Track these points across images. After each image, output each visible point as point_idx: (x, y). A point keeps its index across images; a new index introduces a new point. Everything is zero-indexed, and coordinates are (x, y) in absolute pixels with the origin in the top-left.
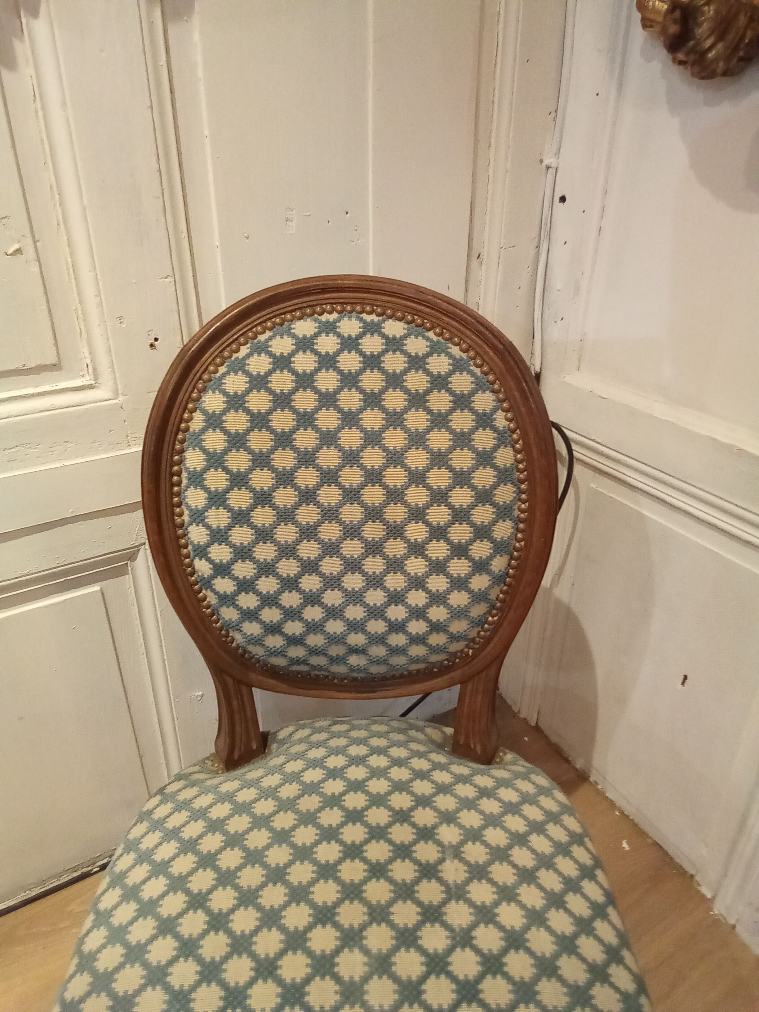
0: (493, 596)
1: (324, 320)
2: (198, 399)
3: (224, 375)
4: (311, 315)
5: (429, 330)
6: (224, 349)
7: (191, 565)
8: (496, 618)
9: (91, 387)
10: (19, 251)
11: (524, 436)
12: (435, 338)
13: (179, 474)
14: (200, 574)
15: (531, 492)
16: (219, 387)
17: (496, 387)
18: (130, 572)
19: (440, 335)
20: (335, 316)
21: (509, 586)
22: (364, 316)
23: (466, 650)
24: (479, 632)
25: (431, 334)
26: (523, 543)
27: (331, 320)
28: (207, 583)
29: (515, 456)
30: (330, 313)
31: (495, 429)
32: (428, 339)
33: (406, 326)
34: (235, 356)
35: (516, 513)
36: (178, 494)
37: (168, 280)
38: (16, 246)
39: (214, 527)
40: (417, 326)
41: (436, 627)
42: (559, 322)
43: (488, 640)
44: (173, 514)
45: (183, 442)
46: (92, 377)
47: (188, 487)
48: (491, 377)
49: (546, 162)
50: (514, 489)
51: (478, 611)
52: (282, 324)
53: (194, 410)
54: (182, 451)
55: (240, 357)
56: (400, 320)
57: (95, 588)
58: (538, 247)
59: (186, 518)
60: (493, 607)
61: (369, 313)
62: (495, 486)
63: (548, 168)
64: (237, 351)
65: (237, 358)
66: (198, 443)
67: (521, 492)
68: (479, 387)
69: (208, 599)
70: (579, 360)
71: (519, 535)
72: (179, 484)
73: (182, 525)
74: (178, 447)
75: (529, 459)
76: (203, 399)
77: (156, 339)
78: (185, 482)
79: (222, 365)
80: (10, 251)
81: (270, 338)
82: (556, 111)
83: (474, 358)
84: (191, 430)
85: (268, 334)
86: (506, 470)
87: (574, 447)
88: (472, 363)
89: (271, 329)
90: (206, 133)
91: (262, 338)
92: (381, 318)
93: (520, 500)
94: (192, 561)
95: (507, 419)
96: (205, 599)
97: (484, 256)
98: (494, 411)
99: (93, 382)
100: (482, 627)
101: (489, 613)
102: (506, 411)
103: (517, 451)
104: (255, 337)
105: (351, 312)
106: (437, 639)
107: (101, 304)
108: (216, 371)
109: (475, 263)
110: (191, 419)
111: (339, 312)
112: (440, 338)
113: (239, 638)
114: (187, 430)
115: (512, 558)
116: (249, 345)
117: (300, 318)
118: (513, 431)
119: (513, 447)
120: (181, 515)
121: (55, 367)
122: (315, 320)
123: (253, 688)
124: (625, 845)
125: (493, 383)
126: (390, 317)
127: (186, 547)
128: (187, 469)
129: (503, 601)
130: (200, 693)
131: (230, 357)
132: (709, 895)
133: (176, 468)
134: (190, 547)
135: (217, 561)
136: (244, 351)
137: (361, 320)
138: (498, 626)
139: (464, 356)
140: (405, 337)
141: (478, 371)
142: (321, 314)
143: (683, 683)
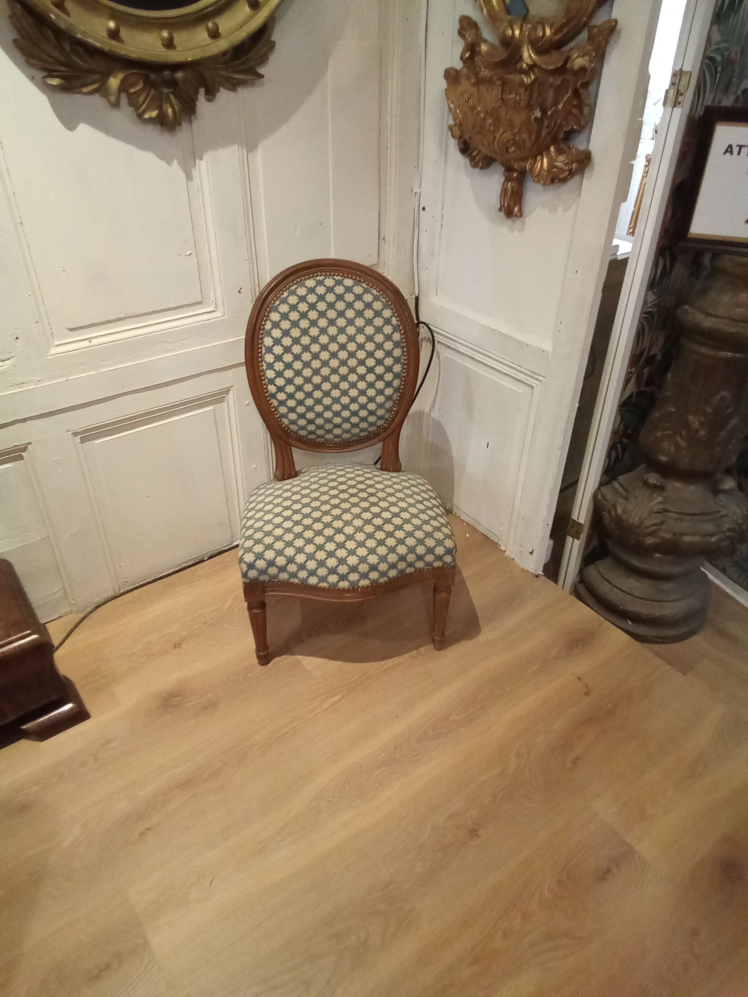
0: (394, 398)
1: (318, 280)
2: (268, 315)
3: (279, 305)
4: (312, 277)
5: (363, 283)
6: (277, 293)
7: (267, 388)
8: (396, 409)
9: (214, 311)
10: (190, 254)
11: (404, 328)
12: (366, 286)
13: (261, 348)
14: (271, 392)
15: (408, 351)
16: (276, 310)
17: (392, 307)
18: (226, 400)
19: (368, 285)
20: (322, 278)
21: (401, 393)
22: (335, 277)
23: (384, 425)
24: (389, 416)
25: (364, 285)
26: (406, 374)
27: (321, 279)
28: (273, 396)
29: (401, 336)
30: (321, 276)
31: (392, 325)
32: (363, 287)
33: (353, 281)
34: (282, 297)
35: (402, 361)
36: (261, 357)
37: (247, 262)
38: (189, 252)
39: (277, 370)
40: (358, 281)
41: (371, 413)
42: (426, 270)
43: (394, 419)
44: (259, 366)
45: (262, 334)
46: (215, 307)
47: (265, 354)
48: (390, 303)
49: (415, 191)
50: (401, 350)
51: (389, 405)
52: (300, 282)
53: (266, 320)
54: (262, 339)
55: (285, 297)
56: (350, 278)
57: (211, 408)
58: (413, 232)
59: (265, 367)
60: (395, 403)
61: (337, 276)
62: (393, 349)
63: (416, 193)
64: (283, 294)
65: (283, 297)
66: (269, 334)
67: (404, 352)
68: (385, 307)
69: (273, 404)
70: (437, 289)
71: (404, 371)
72: (261, 352)
73: (262, 371)
74: (260, 336)
75: (406, 337)
76: (270, 316)
77: (241, 289)
78: (264, 352)
79: (277, 300)
80: (187, 254)
81: (296, 288)
82: (418, 166)
83: (382, 295)
84: (266, 329)
85: (295, 286)
86: (397, 342)
87: (435, 334)
88: (381, 297)
89: (296, 284)
90: (262, 196)
91: (293, 288)
92: (342, 278)
93: (404, 355)
94: (267, 386)
95: (397, 320)
96: (272, 404)
97: (387, 238)
98: (391, 317)
99: (215, 309)
100: (391, 413)
101: (393, 406)
102: (396, 317)
103: (401, 334)
104: (289, 288)
105: (329, 275)
106: (372, 419)
107: (220, 274)
108: (274, 304)
109: (382, 242)
110: (265, 324)
111: (325, 276)
112: (368, 287)
113: (286, 421)
114: (264, 329)
115: (402, 381)
116: (287, 292)
117: (308, 279)
118: (400, 326)
119: (400, 333)
120: (262, 366)
121: (200, 303)
122: (315, 280)
123: (292, 447)
124: (467, 535)
125: (391, 305)
126: (346, 277)
127: (264, 380)
128: (265, 346)
129: (399, 400)
130: (255, 466)
131: (280, 297)
132: (504, 550)
133: (260, 346)
134: (266, 380)
135: (279, 385)
136: (286, 294)
137: (334, 279)
138: (397, 412)
139: (378, 294)
140: (353, 286)
141: (384, 300)
142: (316, 277)
143: (487, 447)
